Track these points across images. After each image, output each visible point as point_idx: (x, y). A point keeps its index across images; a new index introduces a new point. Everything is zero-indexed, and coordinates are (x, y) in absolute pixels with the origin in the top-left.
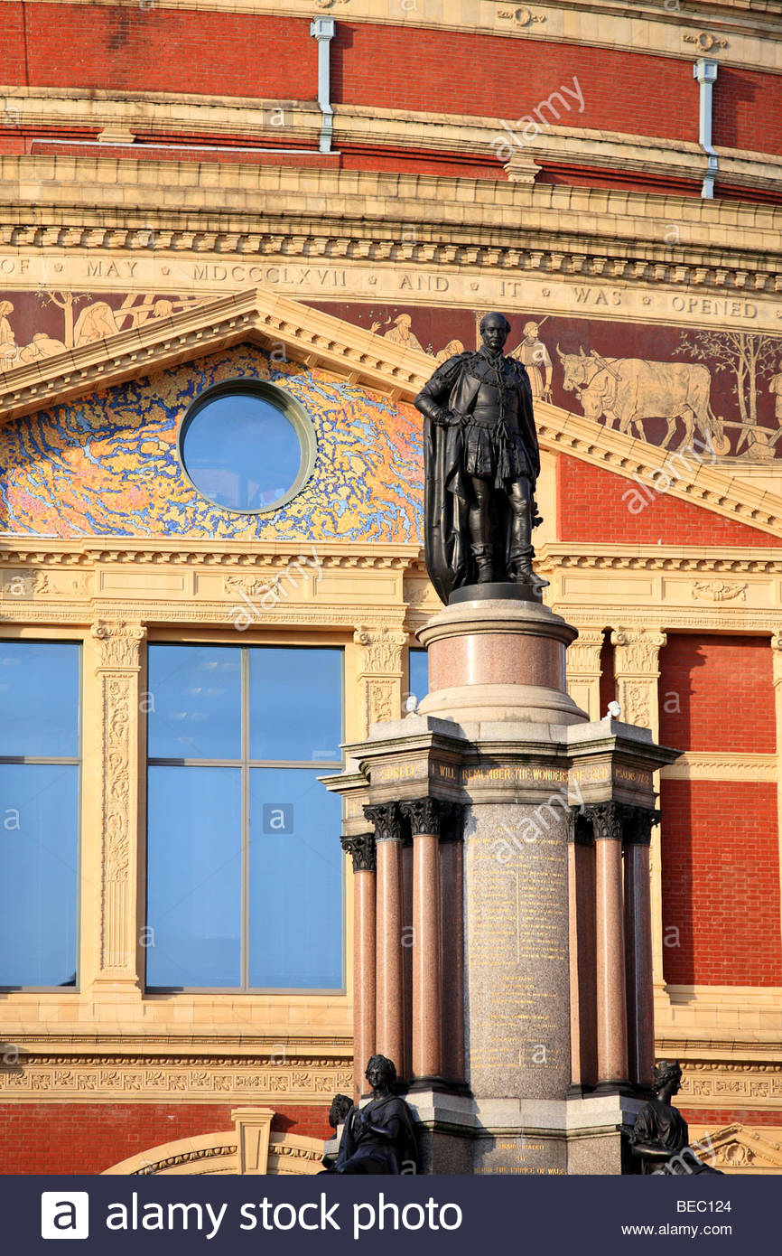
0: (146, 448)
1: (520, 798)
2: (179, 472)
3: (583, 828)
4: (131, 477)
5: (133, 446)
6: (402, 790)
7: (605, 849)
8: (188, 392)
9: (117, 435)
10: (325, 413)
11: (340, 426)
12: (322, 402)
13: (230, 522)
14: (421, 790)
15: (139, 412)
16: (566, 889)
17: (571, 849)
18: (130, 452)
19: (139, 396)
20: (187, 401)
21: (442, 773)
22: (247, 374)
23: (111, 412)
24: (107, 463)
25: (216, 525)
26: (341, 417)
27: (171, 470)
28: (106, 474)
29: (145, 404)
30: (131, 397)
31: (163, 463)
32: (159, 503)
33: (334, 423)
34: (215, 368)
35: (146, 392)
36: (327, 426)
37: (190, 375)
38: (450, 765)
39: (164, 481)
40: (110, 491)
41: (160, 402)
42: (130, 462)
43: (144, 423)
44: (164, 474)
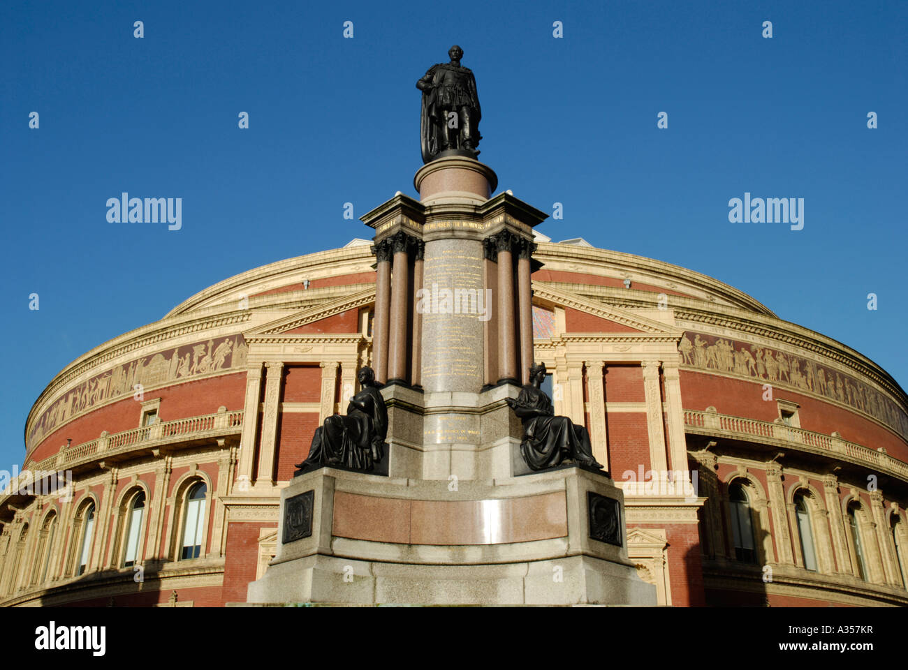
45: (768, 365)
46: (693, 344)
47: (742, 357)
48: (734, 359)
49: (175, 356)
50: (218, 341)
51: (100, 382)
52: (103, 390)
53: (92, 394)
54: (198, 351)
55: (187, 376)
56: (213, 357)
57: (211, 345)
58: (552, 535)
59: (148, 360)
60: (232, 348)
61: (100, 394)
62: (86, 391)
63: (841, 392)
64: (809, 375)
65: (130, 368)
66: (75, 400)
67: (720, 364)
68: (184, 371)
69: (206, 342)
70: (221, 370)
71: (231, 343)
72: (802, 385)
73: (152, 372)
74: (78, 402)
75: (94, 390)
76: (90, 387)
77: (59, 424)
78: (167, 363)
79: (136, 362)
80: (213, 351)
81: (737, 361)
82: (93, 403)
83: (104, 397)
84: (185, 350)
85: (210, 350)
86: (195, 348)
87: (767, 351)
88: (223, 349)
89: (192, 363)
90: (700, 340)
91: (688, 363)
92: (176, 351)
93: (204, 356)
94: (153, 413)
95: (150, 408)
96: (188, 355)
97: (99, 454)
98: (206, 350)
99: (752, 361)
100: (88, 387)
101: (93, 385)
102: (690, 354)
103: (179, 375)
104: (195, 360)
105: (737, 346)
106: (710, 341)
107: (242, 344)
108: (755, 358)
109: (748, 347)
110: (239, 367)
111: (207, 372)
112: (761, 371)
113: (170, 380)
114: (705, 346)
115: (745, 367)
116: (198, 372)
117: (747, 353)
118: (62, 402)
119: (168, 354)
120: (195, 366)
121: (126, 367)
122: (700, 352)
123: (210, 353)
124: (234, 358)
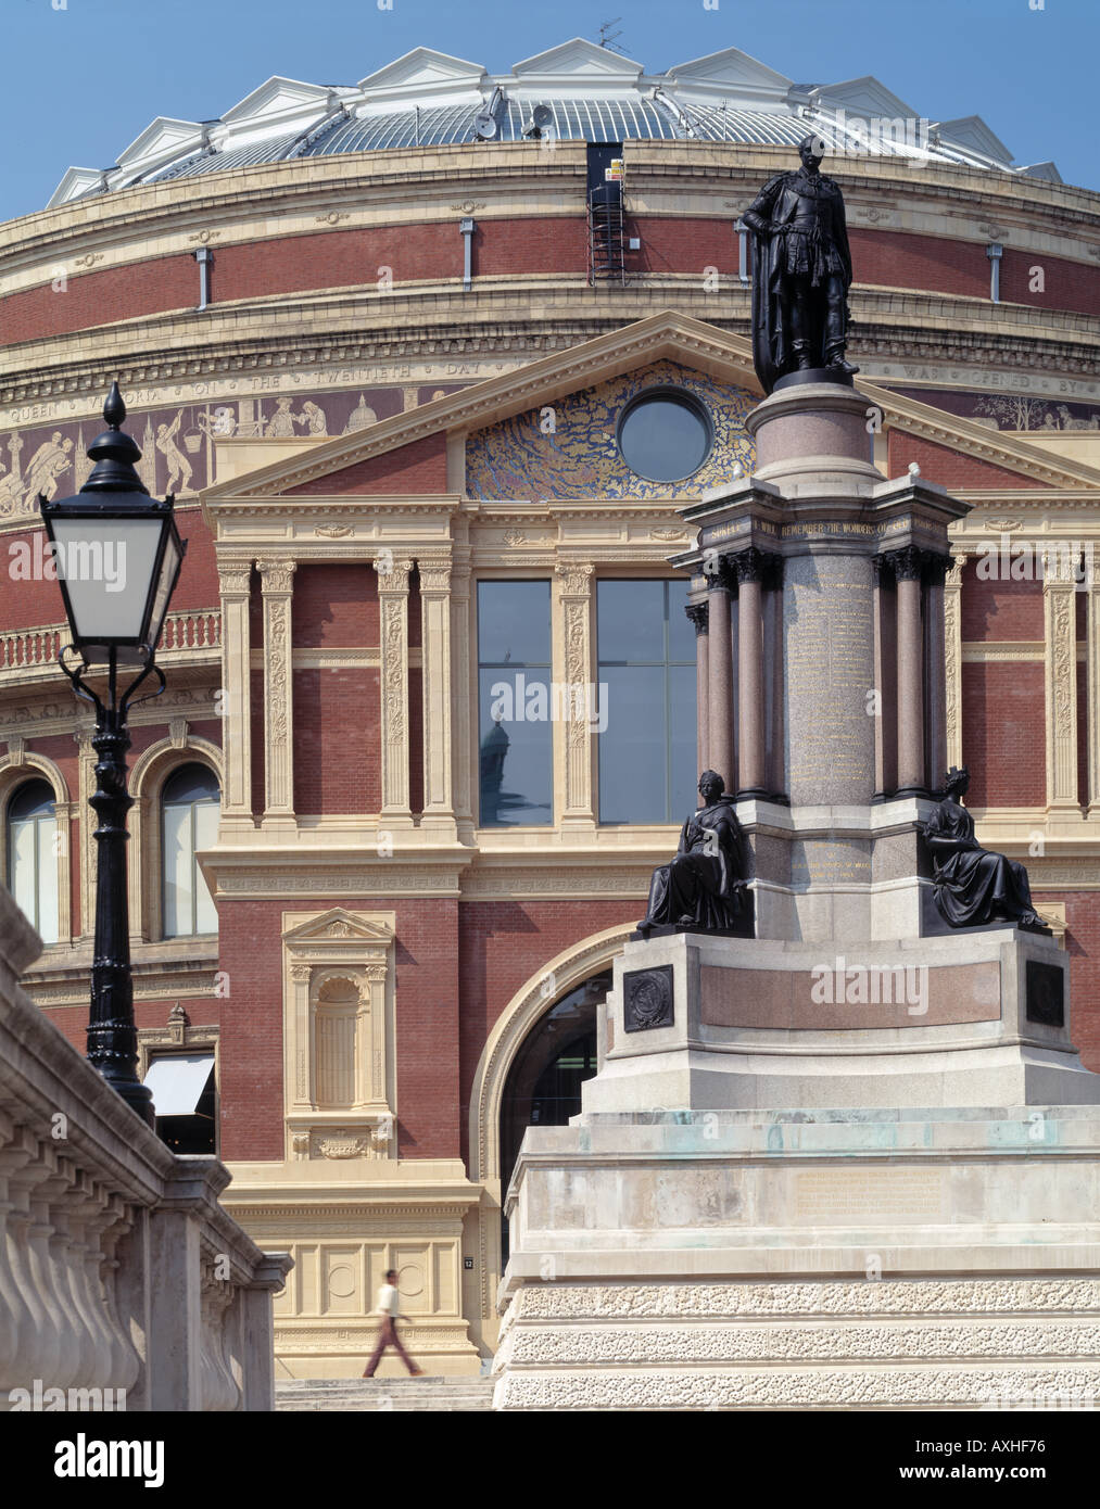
0: (594, 438)
1: (832, 548)
2: (617, 454)
3: (886, 573)
4: (583, 459)
5: (584, 437)
6: (729, 546)
7: (906, 590)
8: (623, 397)
9: (573, 430)
10: (722, 408)
11: (731, 417)
12: (719, 399)
13: (653, 490)
14: (745, 544)
15: (589, 412)
16: (871, 627)
17: (877, 592)
18: (583, 442)
19: (588, 401)
20: (623, 403)
21: (764, 529)
22: (666, 381)
23: (568, 413)
24: (566, 450)
25: (644, 492)
26: (733, 410)
27: (612, 453)
28: (566, 458)
29: (592, 406)
30: (583, 402)
31: (605, 448)
32: (603, 478)
33: (727, 415)
34: (643, 378)
35: (592, 397)
36: (723, 417)
37: (622, 384)
38: (771, 523)
39: (607, 461)
40: (568, 470)
41: (603, 404)
42: (583, 449)
43: (592, 421)
44: (606, 456)
50: (33, 438)
57: (16, 442)
58: (979, 1018)
85: (16, 459)
98: (7, 458)
111: (16, 514)
123: (17, 468)
124: (80, 481)
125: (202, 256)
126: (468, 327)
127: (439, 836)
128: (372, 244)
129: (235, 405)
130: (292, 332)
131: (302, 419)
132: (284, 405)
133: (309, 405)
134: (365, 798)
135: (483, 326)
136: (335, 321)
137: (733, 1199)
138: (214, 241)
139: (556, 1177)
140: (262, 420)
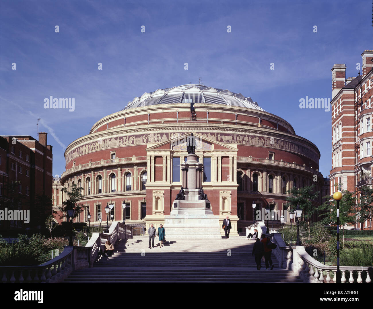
1: (192, 168)
3: (197, 170)
6: (184, 168)
17: (196, 172)
38: (187, 166)
45: (268, 142)
46: (249, 138)
47: (261, 141)
48: (259, 142)
49: (118, 139)
50: (130, 136)
51: (96, 143)
52: (98, 146)
53: (94, 146)
54: (125, 139)
55: (122, 145)
56: (129, 141)
57: (128, 137)
58: (202, 207)
59: (110, 139)
60: (134, 139)
61: (97, 147)
62: (92, 145)
63: (287, 147)
64: (279, 144)
65: (105, 141)
66: (89, 147)
67: (255, 143)
68: (121, 144)
69: (126, 136)
70: (131, 144)
71: (133, 137)
72: (276, 147)
73: (112, 143)
74: (90, 148)
75: (95, 145)
76: (93, 145)
77: (84, 153)
78: (116, 141)
79: (107, 140)
80: (129, 139)
81: (260, 142)
82: (95, 149)
83: (98, 148)
84: (121, 138)
85: (128, 139)
86: (123, 138)
87: (268, 139)
88: (131, 139)
89: (123, 142)
90: (251, 137)
91: (247, 144)
92: (118, 138)
93: (126, 140)
94: (114, 154)
95: (113, 153)
96: (122, 140)
97: (102, 165)
98: (127, 138)
99: (264, 142)
100: (92, 144)
101: (94, 144)
102: (248, 141)
103: (120, 145)
104: (124, 141)
105: (260, 138)
106: (253, 137)
107: (136, 138)
108: (264, 141)
109: (263, 138)
110: (136, 144)
111: (128, 145)
112: (266, 144)
113: (117, 146)
114: (252, 139)
115: (262, 143)
116: (125, 144)
117: (263, 140)
118: (84, 147)
119: (116, 139)
120: (124, 142)
121: (104, 140)
122: (250, 140)
123: (128, 140)
124: (134, 141)
125: (149, 115)
126: (175, 127)
127: (168, 183)
128: (167, 114)
129: (151, 134)
130: (157, 126)
131: (158, 136)
132: (156, 134)
133: (159, 134)
134: (161, 179)
135: (177, 126)
136: (162, 125)
137: (181, 222)
138: (150, 113)
139: (167, 219)
140: (154, 136)
